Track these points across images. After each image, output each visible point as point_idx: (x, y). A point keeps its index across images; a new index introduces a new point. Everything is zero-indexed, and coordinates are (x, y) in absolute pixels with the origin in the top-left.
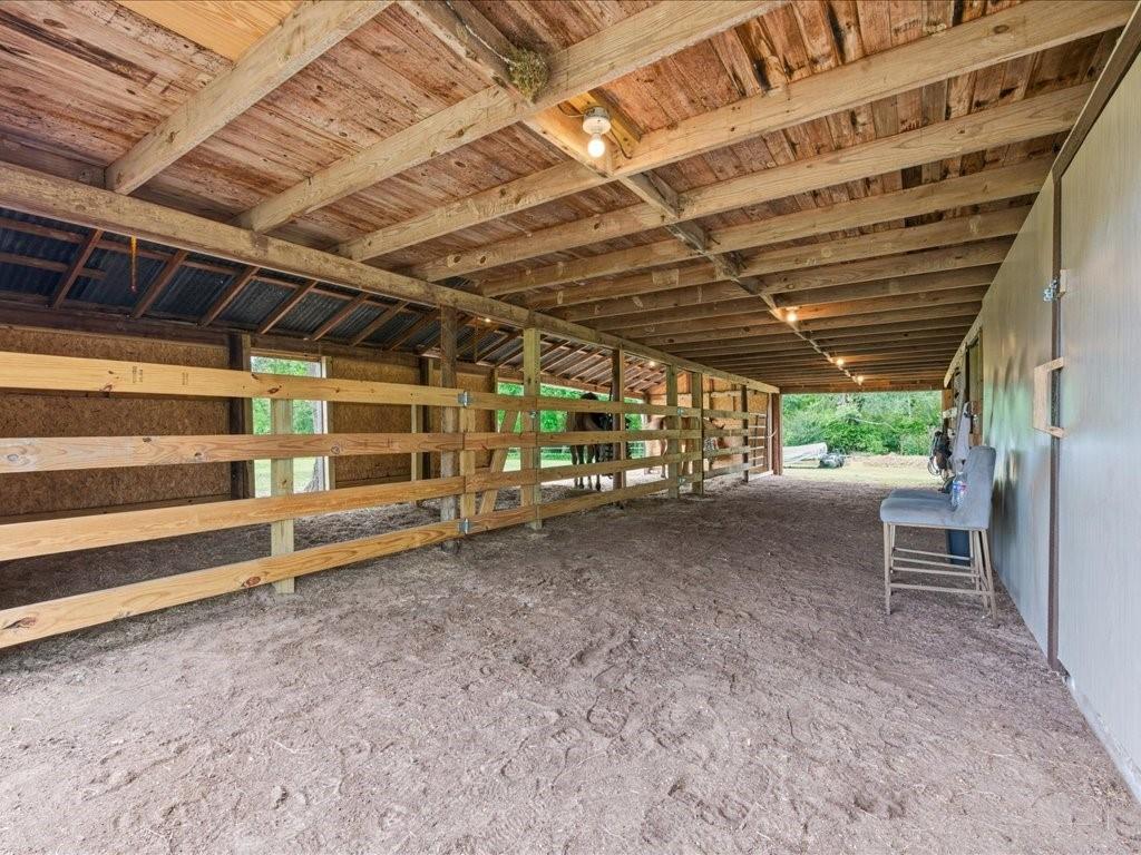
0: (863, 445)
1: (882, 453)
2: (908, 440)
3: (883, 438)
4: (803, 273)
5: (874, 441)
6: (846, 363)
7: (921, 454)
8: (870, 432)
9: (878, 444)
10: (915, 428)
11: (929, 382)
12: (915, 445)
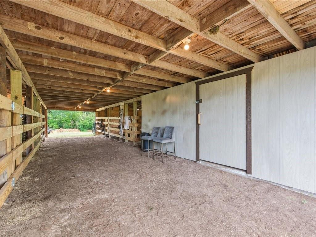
0: (51, 126)
1: (58, 129)
2: (66, 124)
3: (58, 124)
4: (126, 81)
5: (55, 125)
6: (89, 103)
7: (69, 128)
8: (53, 122)
9: (56, 126)
10: (66, 121)
11: (92, 110)
12: (67, 125)
